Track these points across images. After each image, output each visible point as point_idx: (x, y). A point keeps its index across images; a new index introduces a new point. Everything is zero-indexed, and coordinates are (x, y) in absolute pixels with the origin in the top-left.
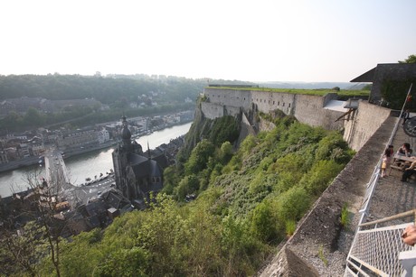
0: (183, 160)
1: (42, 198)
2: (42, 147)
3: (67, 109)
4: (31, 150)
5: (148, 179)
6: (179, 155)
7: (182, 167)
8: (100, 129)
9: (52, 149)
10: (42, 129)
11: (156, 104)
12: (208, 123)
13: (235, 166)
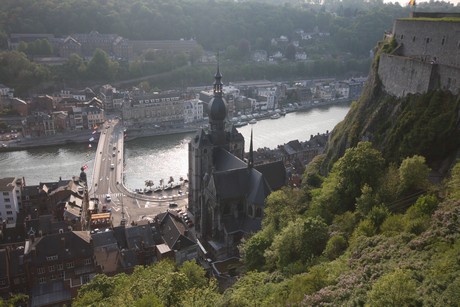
0: (315, 182)
1: (72, 199)
2: (99, 117)
3: (149, 57)
4: (85, 118)
5: (240, 207)
6: (310, 168)
7: (309, 197)
8: (191, 96)
9: (114, 122)
10: (107, 87)
11: (304, 57)
12: (386, 106)
13: (416, 222)
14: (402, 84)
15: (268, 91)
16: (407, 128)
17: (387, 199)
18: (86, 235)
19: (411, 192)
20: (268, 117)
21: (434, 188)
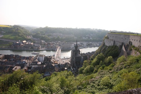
0: (92, 59)
1: (52, 59)
2: (57, 46)
3: (66, 37)
4: (55, 46)
5: (79, 63)
6: (91, 57)
7: (91, 62)
8: (72, 44)
9: (60, 47)
10: (59, 41)
11: (91, 38)
12: (105, 47)
13: (110, 68)
14: (108, 44)
15: (85, 44)
16: (109, 51)
17: (105, 63)
18: (54, 65)
19: (110, 63)
20: (85, 48)
21: (114, 62)
